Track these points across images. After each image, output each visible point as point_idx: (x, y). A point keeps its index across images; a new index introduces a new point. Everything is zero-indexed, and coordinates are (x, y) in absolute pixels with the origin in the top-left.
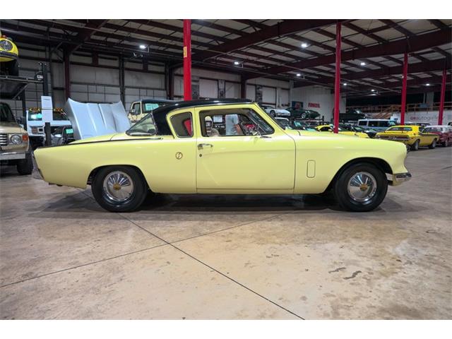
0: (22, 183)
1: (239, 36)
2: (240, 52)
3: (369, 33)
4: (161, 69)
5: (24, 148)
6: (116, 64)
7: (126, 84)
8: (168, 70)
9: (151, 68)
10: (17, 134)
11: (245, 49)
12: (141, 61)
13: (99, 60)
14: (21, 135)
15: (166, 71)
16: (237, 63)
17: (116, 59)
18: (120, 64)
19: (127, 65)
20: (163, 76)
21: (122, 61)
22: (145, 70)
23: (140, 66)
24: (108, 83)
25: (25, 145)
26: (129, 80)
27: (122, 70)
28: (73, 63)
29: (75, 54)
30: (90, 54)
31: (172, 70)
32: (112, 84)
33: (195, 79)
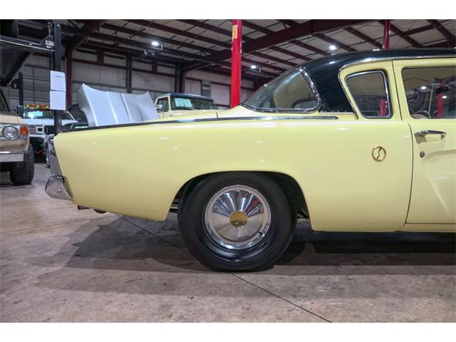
0: (18, 198)
1: (265, 35)
2: (259, 55)
3: (405, 35)
4: (172, 71)
5: (23, 145)
6: (123, 63)
7: (133, 86)
8: (178, 72)
9: (160, 69)
10: (13, 125)
11: (265, 51)
12: (150, 61)
13: (105, 58)
14: (18, 127)
15: (176, 73)
16: (253, 67)
17: (123, 58)
18: (127, 64)
19: (135, 65)
20: (173, 79)
21: (129, 61)
22: (154, 72)
23: (148, 67)
24: (113, 84)
25: (24, 142)
26: (137, 81)
27: (129, 70)
28: (76, 60)
29: (78, 50)
30: (95, 51)
31: (183, 72)
32: (117, 84)
33: (207, 83)
